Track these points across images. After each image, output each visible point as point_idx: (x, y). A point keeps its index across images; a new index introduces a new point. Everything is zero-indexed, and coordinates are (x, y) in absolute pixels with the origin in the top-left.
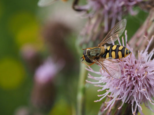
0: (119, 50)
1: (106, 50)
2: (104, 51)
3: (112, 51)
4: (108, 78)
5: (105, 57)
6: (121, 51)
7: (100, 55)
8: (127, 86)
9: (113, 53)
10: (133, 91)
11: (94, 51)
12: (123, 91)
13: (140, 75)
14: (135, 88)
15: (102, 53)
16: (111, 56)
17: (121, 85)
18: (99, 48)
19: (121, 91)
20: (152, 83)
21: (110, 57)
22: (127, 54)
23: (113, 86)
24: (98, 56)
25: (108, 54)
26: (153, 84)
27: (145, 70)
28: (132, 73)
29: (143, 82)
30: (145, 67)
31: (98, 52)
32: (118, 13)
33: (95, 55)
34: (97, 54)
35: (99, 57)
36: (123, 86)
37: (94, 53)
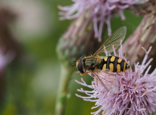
0: (118, 63)
1: (102, 61)
2: (100, 62)
3: (110, 62)
4: (102, 93)
5: (101, 68)
6: (120, 64)
7: (96, 65)
8: (123, 104)
9: (111, 65)
10: (130, 109)
11: (90, 60)
12: (119, 109)
13: (139, 92)
14: (133, 106)
15: (98, 63)
16: (109, 68)
17: (117, 102)
18: (95, 57)
19: (117, 109)
20: (150, 101)
21: (107, 69)
22: (126, 68)
23: (107, 102)
24: (93, 66)
25: (105, 65)
26: (151, 103)
27: (143, 85)
28: (129, 90)
29: (141, 100)
30: (142, 82)
31: (94, 62)
32: (106, 17)
33: (89, 65)
34: (93, 64)
35: (94, 68)
36: (119, 103)
37: (90, 63)
